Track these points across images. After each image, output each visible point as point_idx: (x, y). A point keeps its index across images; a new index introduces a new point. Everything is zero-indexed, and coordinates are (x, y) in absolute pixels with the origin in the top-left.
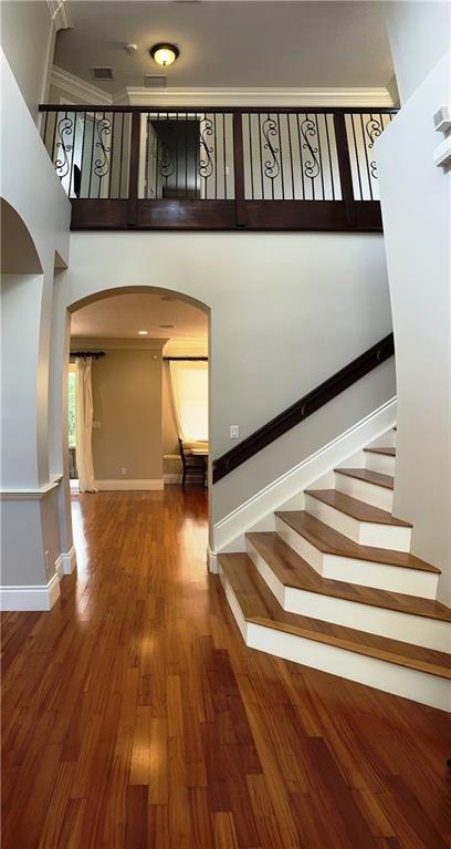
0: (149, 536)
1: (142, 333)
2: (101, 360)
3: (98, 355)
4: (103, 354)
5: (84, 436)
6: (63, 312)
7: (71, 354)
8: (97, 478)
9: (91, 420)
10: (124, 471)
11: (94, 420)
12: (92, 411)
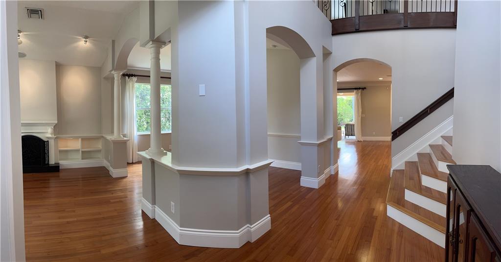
0: (373, 160)
1: (380, 79)
2: (365, 90)
3: (364, 89)
4: (365, 88)
5: (358, 120)
6: (331, 72)
7: (338, 89)
8: (362, 136)
9: (360, 114)
10: (374, 133)
11: (362, 114)
12: (361, 110)
